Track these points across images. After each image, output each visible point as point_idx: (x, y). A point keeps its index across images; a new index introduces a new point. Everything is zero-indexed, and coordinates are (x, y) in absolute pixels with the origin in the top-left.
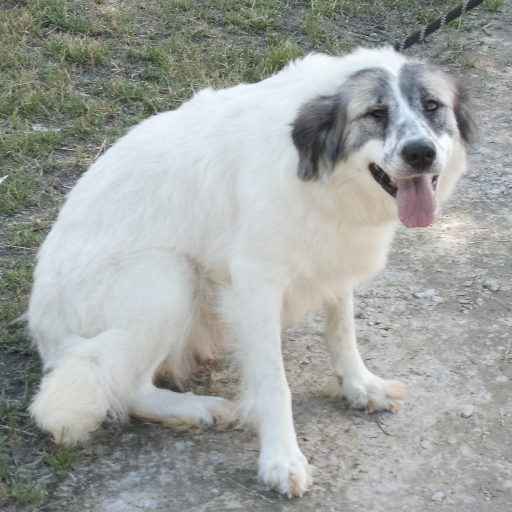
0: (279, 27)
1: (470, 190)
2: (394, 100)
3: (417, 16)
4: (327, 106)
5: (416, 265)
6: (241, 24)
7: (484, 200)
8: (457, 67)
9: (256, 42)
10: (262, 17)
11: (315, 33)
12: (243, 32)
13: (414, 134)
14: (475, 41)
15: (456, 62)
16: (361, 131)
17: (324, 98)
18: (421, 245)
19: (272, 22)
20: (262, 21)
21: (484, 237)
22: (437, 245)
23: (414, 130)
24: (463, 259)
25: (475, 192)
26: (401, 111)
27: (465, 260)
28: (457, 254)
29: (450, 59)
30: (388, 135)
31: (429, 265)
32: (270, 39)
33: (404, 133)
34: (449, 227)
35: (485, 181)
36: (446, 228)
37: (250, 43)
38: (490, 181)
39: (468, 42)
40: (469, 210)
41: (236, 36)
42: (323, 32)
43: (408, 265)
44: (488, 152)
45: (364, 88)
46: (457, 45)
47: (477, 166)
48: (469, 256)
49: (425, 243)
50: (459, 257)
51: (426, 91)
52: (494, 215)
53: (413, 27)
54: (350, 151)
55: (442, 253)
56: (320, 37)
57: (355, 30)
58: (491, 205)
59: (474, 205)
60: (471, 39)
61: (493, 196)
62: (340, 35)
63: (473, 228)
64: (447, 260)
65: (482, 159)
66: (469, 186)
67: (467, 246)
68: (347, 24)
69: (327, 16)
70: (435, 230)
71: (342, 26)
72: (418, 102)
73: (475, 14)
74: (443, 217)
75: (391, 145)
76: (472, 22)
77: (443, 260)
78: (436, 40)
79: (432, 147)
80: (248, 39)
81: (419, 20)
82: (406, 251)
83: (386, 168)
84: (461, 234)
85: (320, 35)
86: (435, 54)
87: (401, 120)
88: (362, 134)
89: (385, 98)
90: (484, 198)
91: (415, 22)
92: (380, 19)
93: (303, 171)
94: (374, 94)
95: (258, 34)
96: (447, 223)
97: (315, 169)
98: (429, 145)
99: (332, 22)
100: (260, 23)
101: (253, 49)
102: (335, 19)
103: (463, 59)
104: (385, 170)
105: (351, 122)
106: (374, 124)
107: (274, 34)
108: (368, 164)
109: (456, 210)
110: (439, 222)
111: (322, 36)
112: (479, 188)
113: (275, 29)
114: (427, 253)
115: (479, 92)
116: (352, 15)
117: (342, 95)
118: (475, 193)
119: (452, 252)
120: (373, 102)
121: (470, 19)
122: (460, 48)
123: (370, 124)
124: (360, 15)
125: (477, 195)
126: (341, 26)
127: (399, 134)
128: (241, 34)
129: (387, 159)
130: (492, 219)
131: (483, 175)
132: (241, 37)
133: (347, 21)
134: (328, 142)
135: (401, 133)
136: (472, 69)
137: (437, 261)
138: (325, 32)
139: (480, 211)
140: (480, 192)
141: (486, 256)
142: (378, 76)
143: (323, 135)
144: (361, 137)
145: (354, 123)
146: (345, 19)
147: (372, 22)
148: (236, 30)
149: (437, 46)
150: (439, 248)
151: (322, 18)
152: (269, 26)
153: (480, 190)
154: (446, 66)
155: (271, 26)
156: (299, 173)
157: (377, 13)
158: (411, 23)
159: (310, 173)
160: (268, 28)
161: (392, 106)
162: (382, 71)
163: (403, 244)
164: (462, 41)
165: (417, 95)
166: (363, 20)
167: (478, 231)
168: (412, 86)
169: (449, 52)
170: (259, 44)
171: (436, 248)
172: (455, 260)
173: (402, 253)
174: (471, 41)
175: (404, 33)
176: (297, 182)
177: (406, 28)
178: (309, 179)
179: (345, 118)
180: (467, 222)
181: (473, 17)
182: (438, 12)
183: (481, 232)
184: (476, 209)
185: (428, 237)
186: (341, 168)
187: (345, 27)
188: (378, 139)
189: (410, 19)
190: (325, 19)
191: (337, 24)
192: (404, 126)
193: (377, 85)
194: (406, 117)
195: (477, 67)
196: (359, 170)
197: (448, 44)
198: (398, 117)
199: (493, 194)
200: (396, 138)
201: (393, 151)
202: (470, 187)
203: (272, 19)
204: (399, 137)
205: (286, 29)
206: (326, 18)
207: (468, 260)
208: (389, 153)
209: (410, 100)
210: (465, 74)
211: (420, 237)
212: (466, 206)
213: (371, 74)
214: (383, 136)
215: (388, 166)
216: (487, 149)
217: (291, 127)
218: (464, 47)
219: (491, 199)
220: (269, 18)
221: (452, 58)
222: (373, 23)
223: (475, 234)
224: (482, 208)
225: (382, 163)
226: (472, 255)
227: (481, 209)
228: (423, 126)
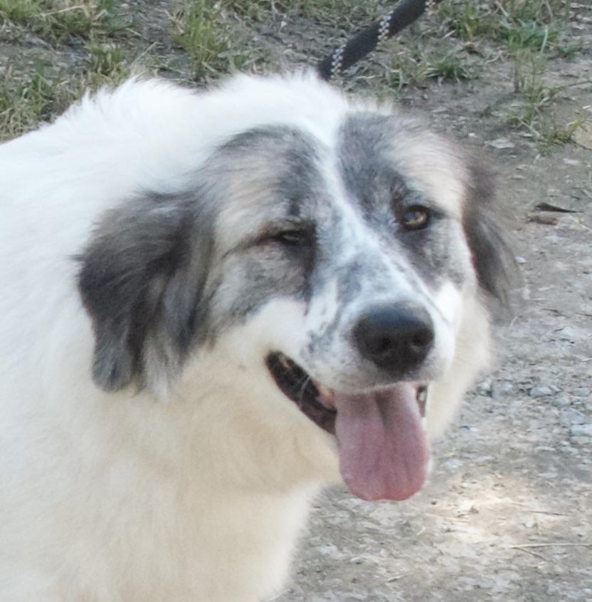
0: (122, 30)
1: (534, 423)
2: (329, 204)
3: (449, 19)
4: (165, 219)
5: (388, 591)
6: (32, 20)
7: (563, 449)
8: (531, 139)
9: (61, 64)
10: (82, 6)
11: (203, 48)
12: (35, 40)
13: (380, 288)
14: (579, 81)
15: (531, 127)
16: (248, 277)
17: (158, 198)
18: (404, 546)
19: (106, 19)
20: (81, 15)
21: (556, 534)
22: (442, 547)
23: (380, 278)
24: (501, 583)
25: (544, 430)
26: (347, 232)
27: (506, 584)
28: (487, 571)
29: (517, 121)
30: (316, 290)
31: (419, 593)
32: (96, 59)
33: (358, 287)
34: (477, 507)
35: (572, 404)
36: (468, 508)
37: (49, 65)
38: (583, 405)
39: (562, 82)
40: (525, 471)
41: (17, 48)
42: (223, 47)
43: (370, 590)
44: (584, 337)
45: (255, 176)
46: (536, 88)
47: (555, 369)
48: (516, 576)
49: (415, 543)
50: (493, 577)
51: (403, 184)
52: (584, 485)
53: (437, 45)
54: (223, 323)
55: (453, 567)
56: (216, 58)
57: (300, 47)
58: (580, 461)
59: (540, 459)
60: (571, 76)
61: (586, 440)
62: (262, 55)
63: (532, 512)
64: (463, 584)
65: (568, 354)
66: (531, 414)
67: (514, 552)
68: (283, 31)
69: (236, 9)
70: (442, 513)
71: (271, 35)
72: (384, 210)
73: (586, 19)
74: (465, 485)
75: (324, 312)
76: (578, 38)
77: (455, 583)
78: (488, 75)
79: (426, 322)
80: (44, 55)
81: (453, 28)
82: (371, 558)
83: (313, 366)
84: (503, 523)
85: (213, 53)
86: (482, 107)
87: (347, 255)
88: (253, 284)
89: (306, 202)
90: (566, 443)
91: (443, 34)
92: (361, 23)
93: (109, 367)
94: (278, 192)
95: (71, 45)
96: (471, 499)
97: (137, 366)
98: (421, 317)
99: (248, 25)
100: (76, 20)
101: (54, 79)
102: (255, 19)
103: (548, 121)
104: (312, 373)
105: (225, 256)
106: (282, 259)
107: (108, 46)
108: (265, 353)
109: (494, 469)
110: (454, 494)
111: (221, 55)
112: (553, 421)
113: (111, 36)
114: (417, 566)
115: (578, 199)
116: (296, 11)
117: (200, 193)
118: (543, 432)
119: (476, 567)
120: (278, 212)
121: (575, 31)
122: (542, 97)
123: (272, 261)
124: (314, 11)
125: (549, 435)
126: (268, 35)
127: (344, 287)
128: (30, 45)
129: (317, 347)
130: (579, 493)
131: (568, 389)
132: (30, 51)
133: (283, 24)
134: (169, 304)
135: (349, 287)
136: (568, 146)
137: (439, 586)
138: (229, 45)
139: (552, 474)
140: (556, 430)
141: (556, 577)
142: (286, 146)
143: (156, 286)
144: (248, 291)
145: (232, 259)
146: (279, 19)
147: (343, 28)
148: (18, 34)
149: (488, 89)
150: (448, 554)
151: (224, 14)
152: (96, 27)
153: (558, 424)
154: (505, 135)
155: (103, 28)
156: (97, 373)
157: (356, 8)
158: (434, 34)
159: (126, 372)
160: (92, 31)
161: (326, 219)
162: (295, 134)
163: (362, 543)
164: (551, 80)
165: (382, 195)
166: (322, 22)
167: (542, 518)
168: (371, 171)
169: (516, 104)
170: (72, 67)
171: (441, 553)
172: (482, 585)
173: (358, 563)
174: (571, 81)
175: (415, 56)
176: (92, 392)
177: (420, 46)
178: (124, 385)
179: (210, 245)
180: (521, 497)
181: (581, 27)
182: (500, 12)
183: (549, 522)
184: (543, 469)
185: (424, 529)
186: (201, 364)
187: (278, 39)
188: (292, 298)
189: (433, 25)
190: (230, 17)
191: (258, 30)
192: (355, 267)
193: (287, 168)
194: (357, 247)
195: (578, 142)
196: (242, 367)
197: (517, 87)
198: (339, 247)
199: (585, 435)
200: (339, 298)
201: (332, 328)
202: (535, 418)
203: (104, 12)
204: (345, 296)
205: (137, 37)
206: (236, 15)
207: (511, 586)
208: (320, 333)
209: (366, 204)
210: (549, 155)
211: (405, 528)
212: (519, 460)
213: (271, 142)
214: (305, 291)
215: (318, 363)
216: (584, 331)
217: (76, 263)
218: (552, 93)
219: (580, 447)
220: (98, 10)
221: (521, 118)
222: (342, 31)
223: (536, 525)
224: (556, 466)
225: (302, 354)
226: (523, 575)
227: (554, 469)
228: (402, 270)
